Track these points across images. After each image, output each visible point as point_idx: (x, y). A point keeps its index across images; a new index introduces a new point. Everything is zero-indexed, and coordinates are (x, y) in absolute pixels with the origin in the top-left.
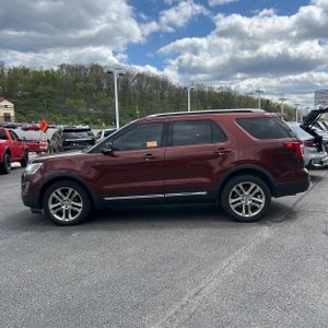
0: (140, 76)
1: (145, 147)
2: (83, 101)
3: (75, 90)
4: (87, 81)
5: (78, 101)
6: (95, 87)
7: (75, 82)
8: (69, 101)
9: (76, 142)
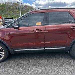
0: (26, 6)
1: (35, 25)
2: (12, 12)
3: (10, 9)
4: (13, 7)
5: (10, 12)
6: (15, 8)
7: (10, 7)
8: (8, 12)
9: (8, 22)
